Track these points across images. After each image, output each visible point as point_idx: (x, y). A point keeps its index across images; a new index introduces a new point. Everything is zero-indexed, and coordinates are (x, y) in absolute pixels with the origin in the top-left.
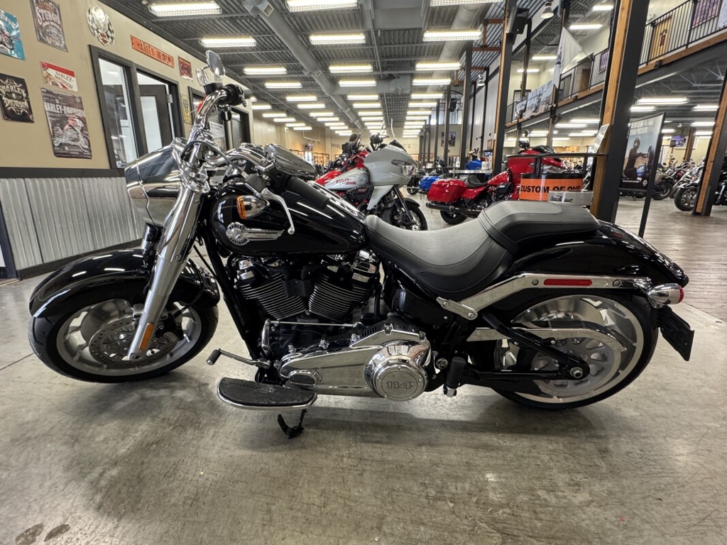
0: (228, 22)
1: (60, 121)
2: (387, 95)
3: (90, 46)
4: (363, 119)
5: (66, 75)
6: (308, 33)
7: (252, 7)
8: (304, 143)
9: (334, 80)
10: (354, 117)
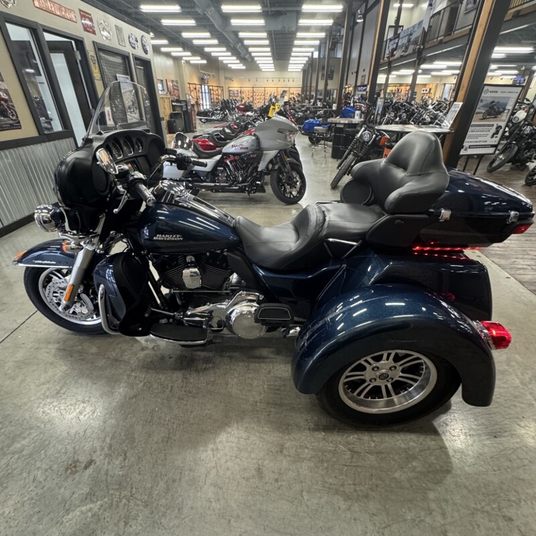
2: (274, 31)
4: (253, 54)
8: (200, 76)
9: (226, 18)
10: (245, 52)
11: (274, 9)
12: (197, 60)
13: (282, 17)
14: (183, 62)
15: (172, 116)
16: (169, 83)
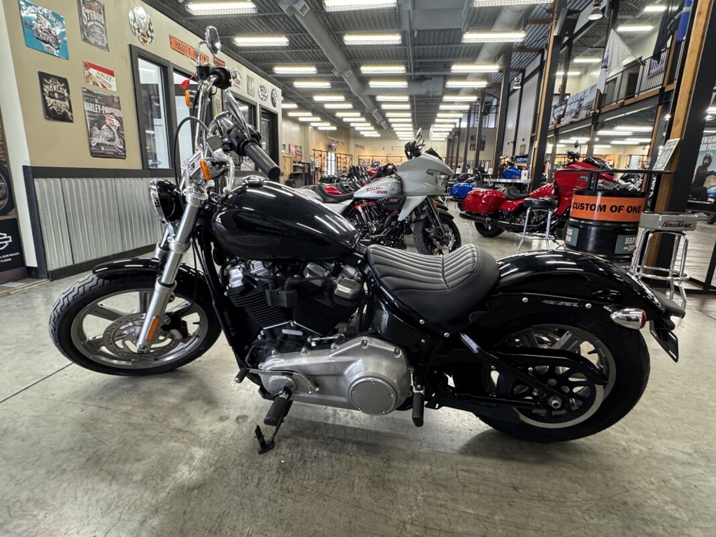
0: (261, 21)
1: (98, 121)
2: (417, 96)
3: (130, 45)
4: (390, 120)
5: (106, 75)
6: (341, 32)
7: (288, 6)
8: (328, 143)
9: (364, 80)
10: (381, 118)
11: (418, 74)
12: (327, 126)
13: (426, 81)
14: (310, 128)
15: (291, 176)
16: (291, 148)
